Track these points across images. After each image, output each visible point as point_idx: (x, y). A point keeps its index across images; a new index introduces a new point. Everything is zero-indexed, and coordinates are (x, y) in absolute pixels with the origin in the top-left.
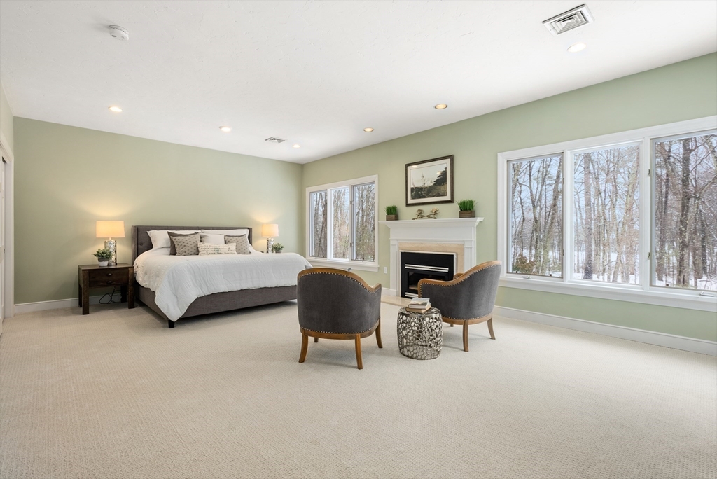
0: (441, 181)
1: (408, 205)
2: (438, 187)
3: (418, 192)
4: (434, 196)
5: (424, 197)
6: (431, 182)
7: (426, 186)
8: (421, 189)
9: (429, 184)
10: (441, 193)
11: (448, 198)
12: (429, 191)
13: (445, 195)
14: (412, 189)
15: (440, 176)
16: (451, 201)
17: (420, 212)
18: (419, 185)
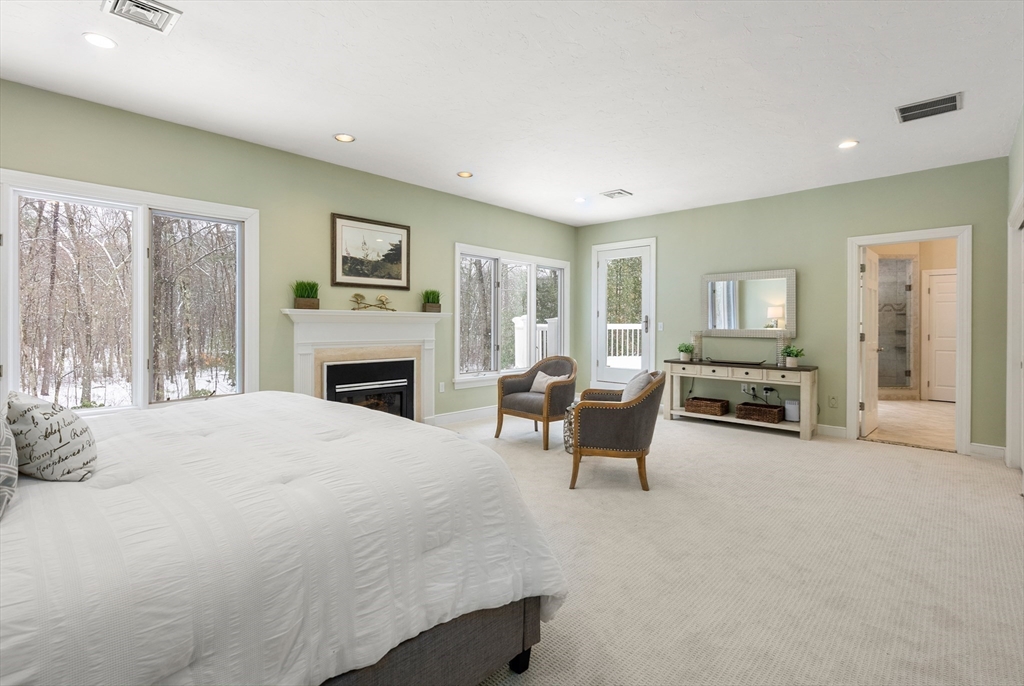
0: (394, 256)
1: (335, 284)
2: (389, 265)
3: (355, 266)
4: (382, 277)
5: (367, 276)
6: (378, 255)
7: (369, 258)
8: (360, 262)
9: (373, 257)
10: (393, 275)
11: (403, 283)
12: (375, 269)
13: (398, 278)
14: (345, 259)
15: (391, 250)
16: (407, 288)
17: (358, 299)
18: (359, 255)
